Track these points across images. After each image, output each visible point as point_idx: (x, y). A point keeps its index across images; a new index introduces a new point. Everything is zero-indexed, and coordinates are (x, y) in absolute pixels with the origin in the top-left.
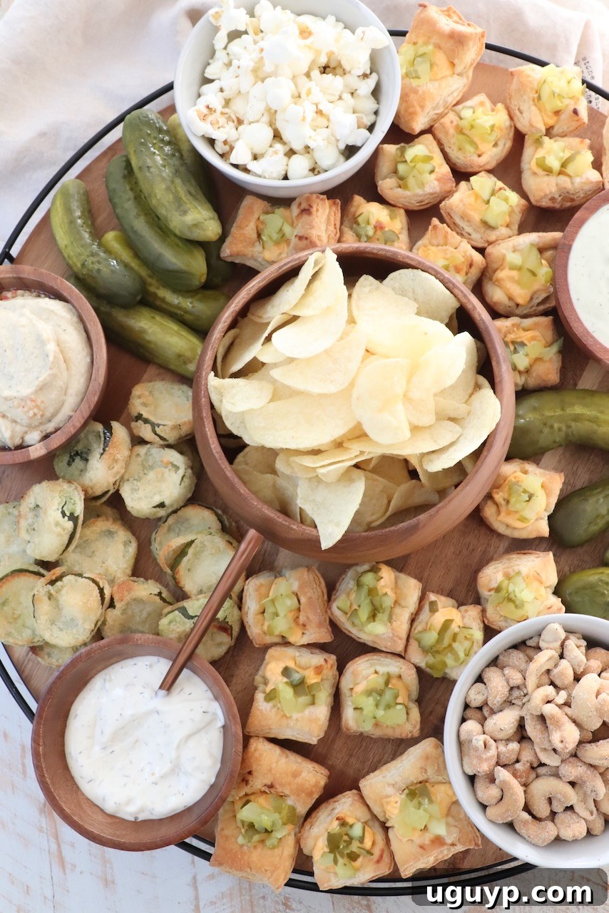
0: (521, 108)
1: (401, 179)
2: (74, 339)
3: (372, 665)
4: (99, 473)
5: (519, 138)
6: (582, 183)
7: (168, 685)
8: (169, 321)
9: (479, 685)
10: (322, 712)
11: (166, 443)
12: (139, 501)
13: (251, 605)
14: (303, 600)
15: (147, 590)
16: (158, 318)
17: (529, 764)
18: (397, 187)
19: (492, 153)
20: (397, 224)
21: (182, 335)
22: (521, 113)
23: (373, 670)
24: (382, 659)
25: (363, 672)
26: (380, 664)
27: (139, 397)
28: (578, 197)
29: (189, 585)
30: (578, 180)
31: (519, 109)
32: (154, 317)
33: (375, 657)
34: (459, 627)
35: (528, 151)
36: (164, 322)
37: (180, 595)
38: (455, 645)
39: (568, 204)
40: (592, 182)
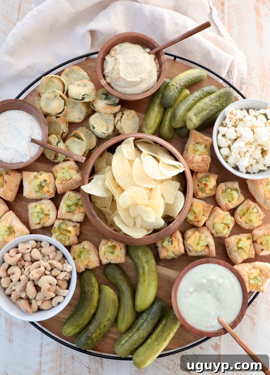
0: (261, 230)
1: (225, 191)
2: (144, 86)
3: (51, 208)
4: (101, 105)
5: (250, 231)
6: (236, 256)
7: (33, 141)
8: (159, 119)
9: (49, 245)
10: (34, 195)
11: (116, 125)
12: (93, 120)
13: (65, 165)
14: (70, 181)
15: (64, 128)
16: (160, 114)
17: (24, 265)
18: (222, 190)
19: (242, 222)
20: (208, 192)
21: (155, 124)
22: (260, 230)
23: (50, 209)
24: (54, 212)
25: (48, 206)
26: (52, 212)
27: (131, 113)
28: (231, 256)
29: (68, 142)
30: (236, 254)
31: (261, 229)
32: (160, 112)
33: (54, 209)
34: (69, 236)
35: (246, 235)
36: (159, 116)
37: (64, 140)
38: (62, 235)
39: (228, 253)
40: (237, 260)
